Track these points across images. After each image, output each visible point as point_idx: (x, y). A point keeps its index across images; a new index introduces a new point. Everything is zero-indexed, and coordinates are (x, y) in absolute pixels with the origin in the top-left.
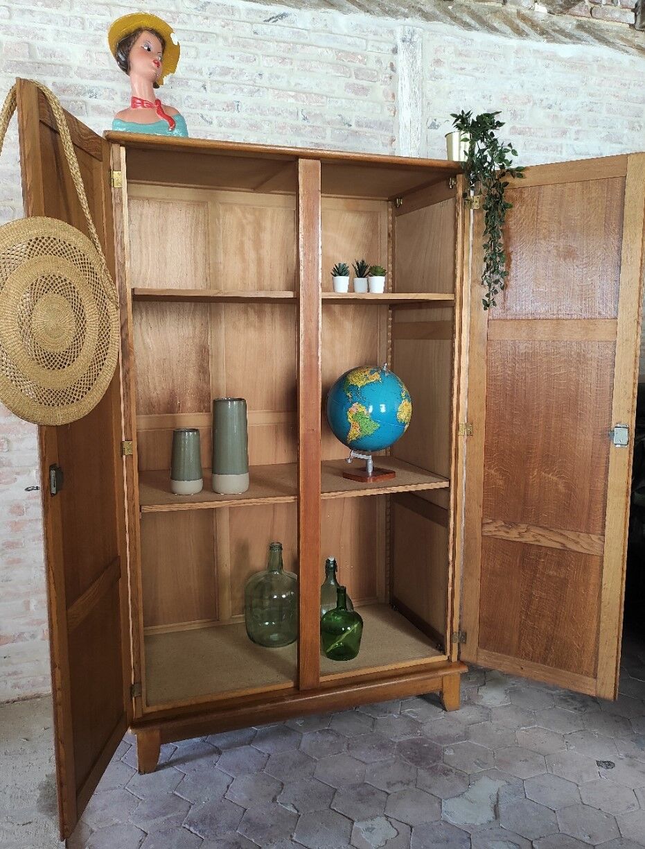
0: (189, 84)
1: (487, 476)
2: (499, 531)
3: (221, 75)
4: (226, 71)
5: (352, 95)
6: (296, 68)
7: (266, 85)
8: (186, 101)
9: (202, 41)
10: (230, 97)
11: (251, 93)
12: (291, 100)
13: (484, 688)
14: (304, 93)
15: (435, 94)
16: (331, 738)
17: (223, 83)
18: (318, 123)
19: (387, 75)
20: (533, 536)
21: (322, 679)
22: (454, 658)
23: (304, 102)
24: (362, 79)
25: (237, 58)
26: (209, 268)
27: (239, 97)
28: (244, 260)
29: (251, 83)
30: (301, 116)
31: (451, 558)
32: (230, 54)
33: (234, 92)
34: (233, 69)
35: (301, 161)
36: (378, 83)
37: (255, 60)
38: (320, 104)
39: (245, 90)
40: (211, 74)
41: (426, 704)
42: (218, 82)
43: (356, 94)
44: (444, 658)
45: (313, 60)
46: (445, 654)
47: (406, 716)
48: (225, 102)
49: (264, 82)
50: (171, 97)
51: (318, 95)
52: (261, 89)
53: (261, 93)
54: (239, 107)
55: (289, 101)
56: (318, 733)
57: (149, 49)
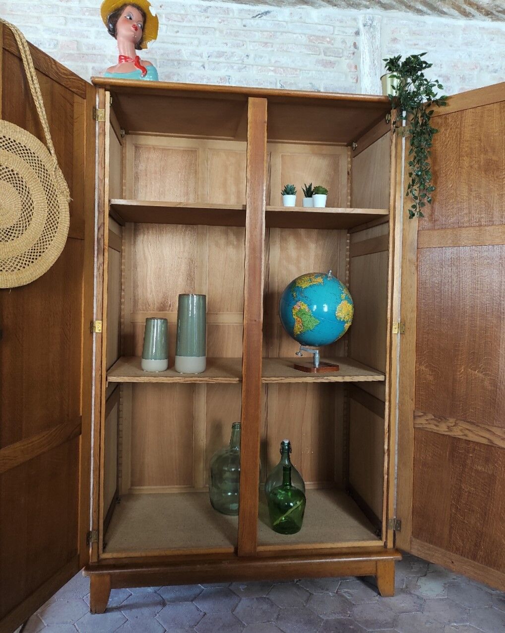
0: (192, 64)
1: (418, 372)
2: (430, 424)
3: (217, 57)
4: (220, 54)
5: (320, 68)
6: (276, 50)
7: (252, 63)
8: (190, 77)
9: (204, 34)
10: (222, 73)
11: (240, 70)
12: (271, 73)
13: (423, 579)
14: (282, 68)
16: (265, 606)
17: (218, 63)
19: (351, 52)
20: (461, 430)
21: (260, 549)
22: (390, 545)
23: (281, 74)
24: (329, 56)
25: (229, 45)
26: (198, 198)
27: (230, 73)
28: (226, 193)
29: (240, 62)
30: (279, 85)
31: (386, 447)
32: (225, 41)
33: (226, 69)
34: (226, 52)
35: (251, 100)
36: (343, 58)
37: (243, 45)
38: (295, 76)
39: (235, 67)
40: (209, 57)
41: (363, 586)
42: (214, 62)
43: (325, 67)
44: (380, 543)
45: (289, 43)
46: (381, 539)
47: (342, 596)
48: (219, 77)
49: (250, 61)
50: (178, 74)
51: (293, 69)
52: (248, 66)
53: (247, 69)
54: (230, 81)
55: (269, 74)
56: (255, 599)
57: (130, 19)
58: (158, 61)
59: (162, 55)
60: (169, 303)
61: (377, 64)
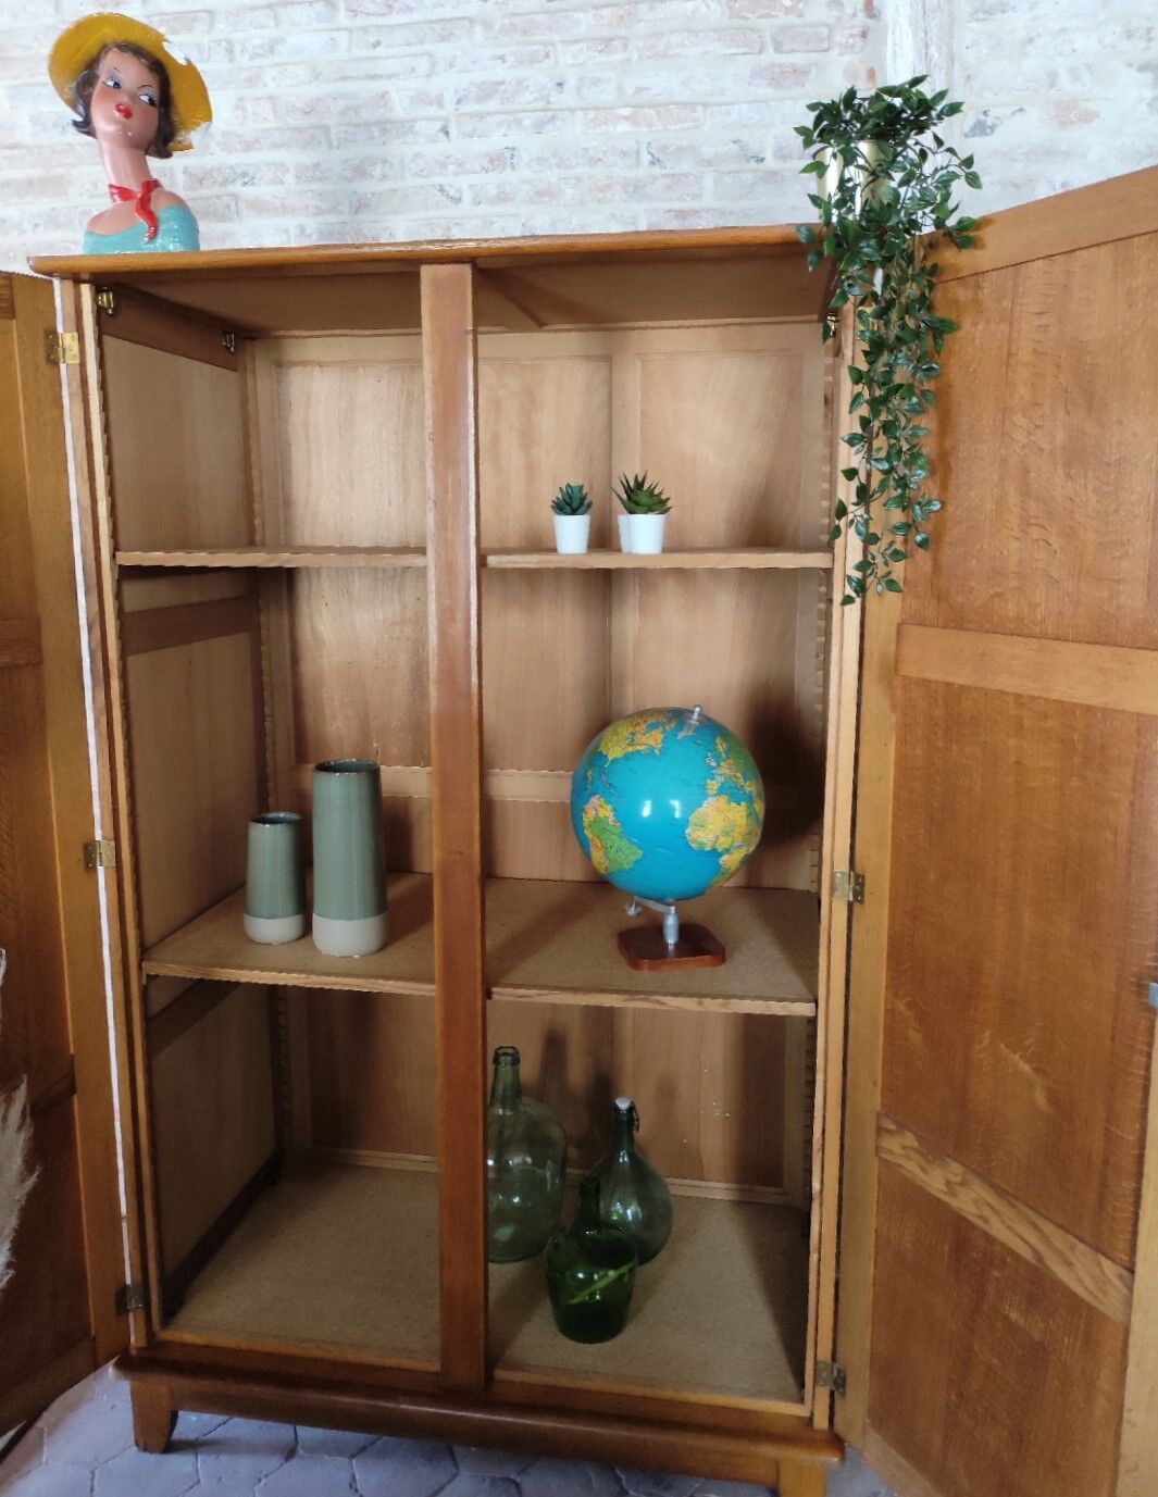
0: (416, 129)
1: (890, 1012)
2: (908, 1158)
3: (480, 99)
4: (488, 90)
5: (766, 91)
6: (635, 56)
7: (571, 103)
8: (413, 165)
9: (442, 39)
10: (495, 142)
11: (539, 128)
12: (624, 127)
14: (651, 106)
15: (985, 51)
17: (482, 116)
18: (685, 166)
19: (855, 31)
20: (976, 1202)
22: (821, 1422)
23: (650, 125)
24: (792, 51)
25: (510, 59)
27: (514, 139)
29: (540, 105)
30: (646, 158)
32: (499, 52)
33: (503, 131)
34: (503, 83)
36: (834, 53)
37: (547, 56)
38: (691, 124)
39: (526, 123)
40: (459, 102)
42: (472, 115)
43: (777, 86)
44: (801, 1410)
45: (672, 32)
48: (487, 154)
49: (568, 98)
50: (384, 161)
51: (684, 104)
52: (559, 114)
53: (559, 123)
54: (515, 161)
55: (619, 129)
56: (488, 1481)
57: (117, 85)
58: (333, 131)
59: (343, 113)
60: (375, 745)
61: (936, 55)
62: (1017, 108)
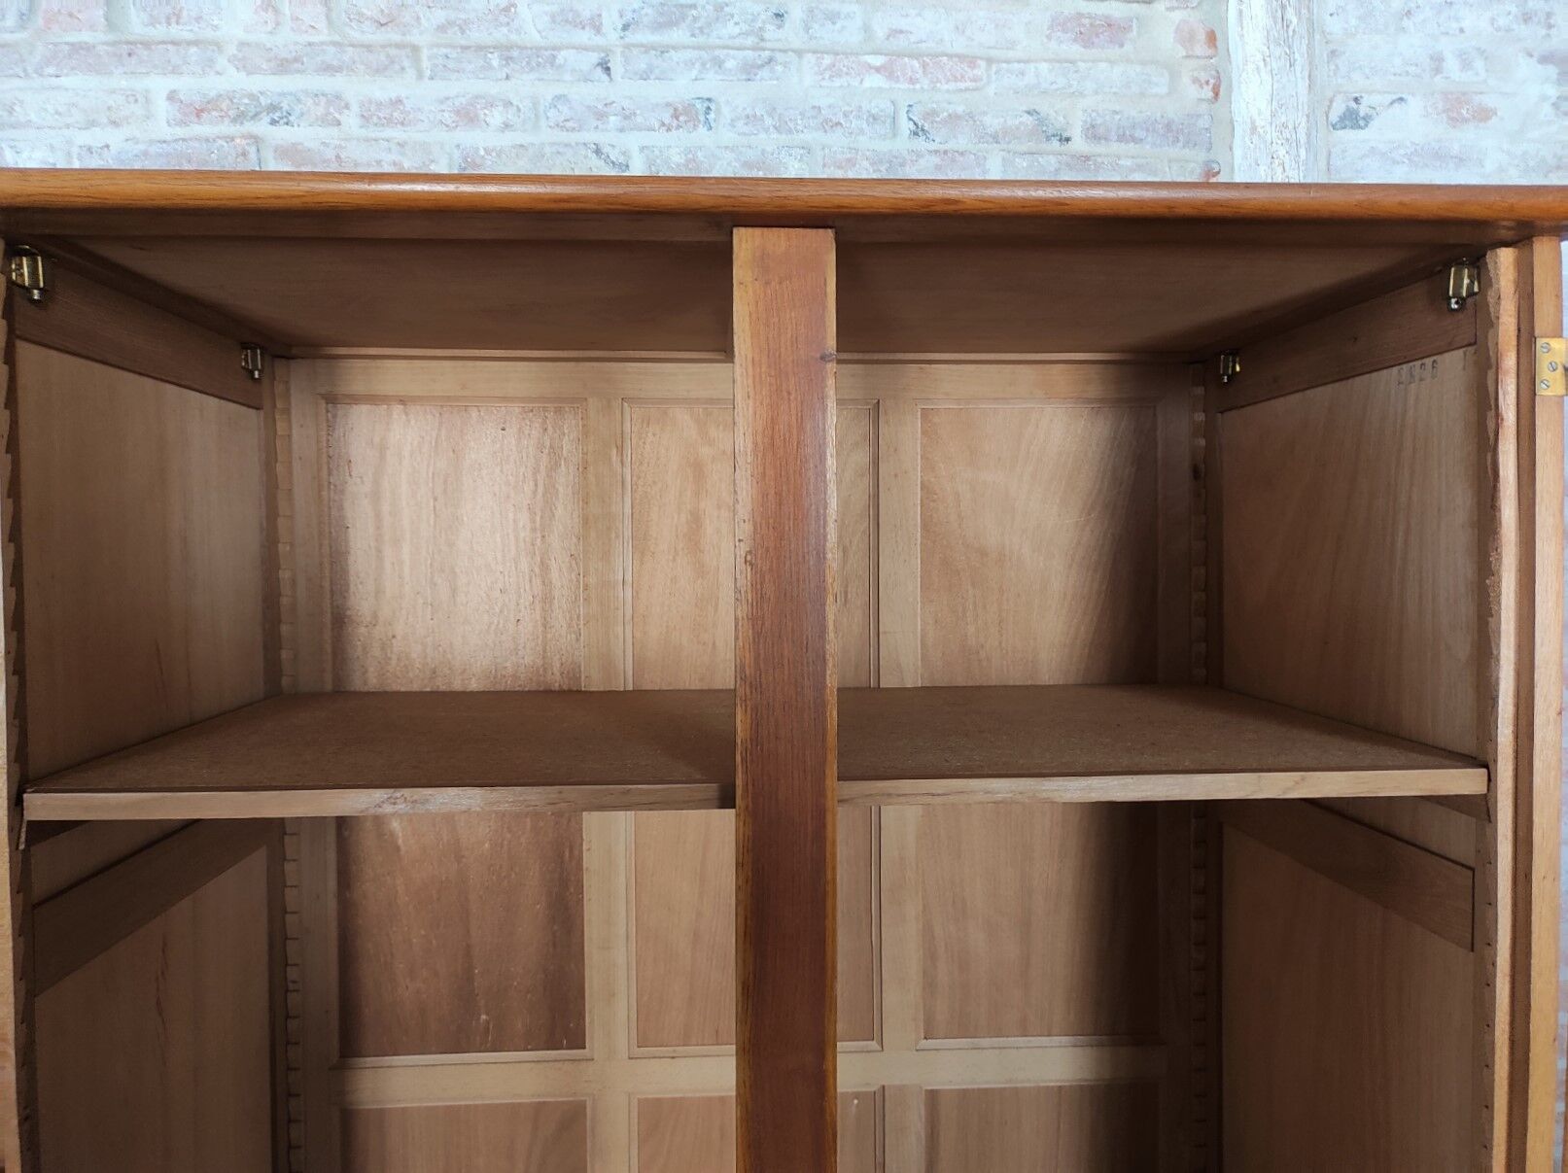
0: (560, 60)
3: (659, 26)
4: (672, 15)
5: (1075, 50)
7: (797, 44)
8: (552, 113)
10: (682, 87)
11: (749, 71)
12: (875, 81)
15: (1353, 22)
17: (663, 50)
18: (961, 142)
23: (912, 81)
27: (710, 84)
28: (700, 570)
29: (750, 41)
30: (905, 126)
33: (694, 73)
34: (694, 6)
36: (1161, 5)
38: (969, 84)
39: (730, 64)
40: (625, 27)
42: (647, 48)
43: (1088, 43)
48: (668, 105)
51: (961, 57)
52: (779, 56)
53: (779, 68)
54: (712, 116)
55: (867, 84)
58: (425, 53)
59: (441, 29)
61: (1295, 20)
62: (1395, 97)
